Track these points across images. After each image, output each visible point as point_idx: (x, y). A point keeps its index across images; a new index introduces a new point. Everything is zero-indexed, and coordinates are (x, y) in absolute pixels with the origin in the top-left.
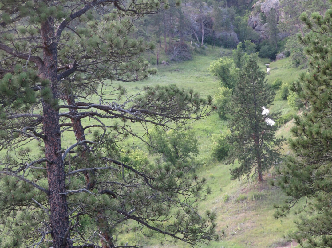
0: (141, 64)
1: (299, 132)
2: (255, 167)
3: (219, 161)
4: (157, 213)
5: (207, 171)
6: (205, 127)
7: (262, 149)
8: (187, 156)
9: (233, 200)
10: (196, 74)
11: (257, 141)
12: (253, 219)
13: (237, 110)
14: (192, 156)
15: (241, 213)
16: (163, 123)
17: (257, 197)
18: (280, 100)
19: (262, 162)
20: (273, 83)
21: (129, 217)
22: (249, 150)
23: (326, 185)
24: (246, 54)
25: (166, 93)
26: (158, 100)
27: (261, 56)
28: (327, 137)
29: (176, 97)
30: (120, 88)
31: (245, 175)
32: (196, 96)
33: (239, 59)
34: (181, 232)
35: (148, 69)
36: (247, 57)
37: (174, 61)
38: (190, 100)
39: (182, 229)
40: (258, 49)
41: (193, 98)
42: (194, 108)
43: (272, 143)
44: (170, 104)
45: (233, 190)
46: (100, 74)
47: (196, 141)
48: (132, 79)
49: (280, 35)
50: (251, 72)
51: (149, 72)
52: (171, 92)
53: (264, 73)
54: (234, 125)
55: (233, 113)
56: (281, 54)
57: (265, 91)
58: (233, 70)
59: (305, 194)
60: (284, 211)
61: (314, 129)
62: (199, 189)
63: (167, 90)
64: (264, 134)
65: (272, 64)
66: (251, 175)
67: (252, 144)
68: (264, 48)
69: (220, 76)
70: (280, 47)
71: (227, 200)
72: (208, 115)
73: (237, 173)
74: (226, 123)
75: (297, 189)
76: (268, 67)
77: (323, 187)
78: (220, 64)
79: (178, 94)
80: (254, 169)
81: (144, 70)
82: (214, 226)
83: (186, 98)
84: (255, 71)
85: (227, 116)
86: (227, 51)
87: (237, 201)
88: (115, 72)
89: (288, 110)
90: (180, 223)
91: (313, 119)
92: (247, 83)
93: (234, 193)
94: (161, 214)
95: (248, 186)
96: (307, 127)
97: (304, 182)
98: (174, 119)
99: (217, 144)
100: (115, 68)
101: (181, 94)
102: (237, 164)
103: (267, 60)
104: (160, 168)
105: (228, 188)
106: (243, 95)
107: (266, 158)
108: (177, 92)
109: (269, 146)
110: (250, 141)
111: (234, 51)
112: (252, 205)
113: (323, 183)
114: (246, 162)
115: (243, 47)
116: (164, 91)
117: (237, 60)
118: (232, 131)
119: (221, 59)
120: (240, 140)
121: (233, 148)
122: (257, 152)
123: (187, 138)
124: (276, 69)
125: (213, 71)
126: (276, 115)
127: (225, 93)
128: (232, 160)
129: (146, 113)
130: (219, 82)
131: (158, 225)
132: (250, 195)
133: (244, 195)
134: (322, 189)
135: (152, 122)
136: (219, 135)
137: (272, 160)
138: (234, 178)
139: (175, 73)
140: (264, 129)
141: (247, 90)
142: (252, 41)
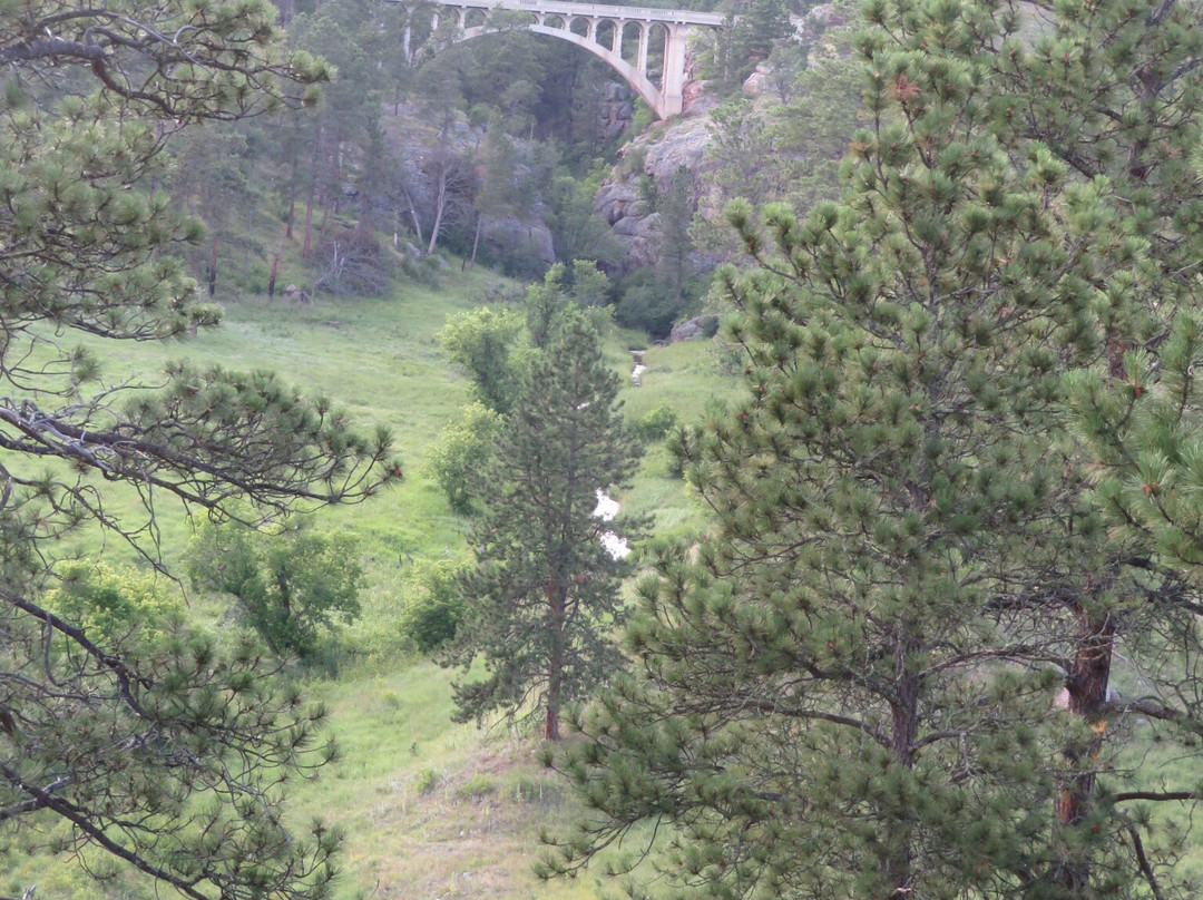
0: (167, 284)
1: (662, 597)
2: (538, 691)
3: (424, 651)
4: (142, 802)
5: (378, 679)
6: (396, 529)
7: (572, 633)
8: (320, 618)
9: (450, 789)
10: (394, 348)
11: (558, 604)
12: (506, 863)
13: (508, 488)
14: (335, 621)
15: (468, 836)
16: (211, 497)
17: (530, 793)
18: (660, 476)
19: (565, 677)
20: (648, 417)
21: (44, 801)
22: (527, 630)
23: (726, 791)
24: (571, 304)
25: (236, 399)
26: (206, 416)
27: (622, 321)
28: (752, 631)
29: (269, 418)
30: (79, 356)
31: (502, 711)
32: (337, 421)
33: (547, 317)
34: (216, 880)
35: (190, 307)
36: (575, 314)
37: (326, 290)
38: (314, 435)
39: (220, 868)
40: (614, 296)
41: (327, 427)
42: (325, 463)
43: (608, 617)
44: (244, 438)
45: (455, 758)
46: (18, 297)
47: (356, 572)
48: (131, 330)
49: (695, 260)
50: (572, 370)
51: (196, 316)
52: (254, 396)
53: (617, 380)
54: (488, 538)
55: (490, 498)
56: (690, 325)
57: (611, 439)
58: (521, 353)
59: (650, 811)
60: (570, 859)
61: (714, 597)
62: (299, 740)
63: (240, 388)
64: (585, 583)
65: (654, 352)
66: (520, 714)
67: (540, 611)
68: (637, 295)
69: (474, 365)
70: (689, 299)
71: (430, 786)
72: (368, 493)
73: (474, 702)
74: (467, 525)
75: (625, 791)
76: (638, 360)
77: (714, 796)
78: (479, 327)
79: (274, 407)
80: (534, 695)
81: (178, 306)
82: (330, 875)
83: (304, 423)
84: (585, 368)
85: (474, 503)
86: (510, 285)
87: (462, 796)
88: (75, 298)
89: (682, 513)
90: (214, 850)
91: (718, 562)
92: (554, 403)
93: (454, 766)
94: (155, 808)
95: (505, 749)
96: (690, 587)
97: (652, 767)
98: (249, 490)
99: (426, 593)
100: (78, 285)
101: (286, 409)
102: (481, 670)
103: (641, 337)
104: (177, 651)
105: (438, 746)
106: (535, 442)
107: (580, 665)
108: (274, 398)
109: (595, 625)
110: (537, 600)
111: (533, 288)
112: (508, 815)
113: (716, 784)
114: (512, 667)
115: (566, 281)
116: (231, 389)
117: (538, 322)
118: (481, 558)
119: (486, 310)
120: (502, 591)
121: (475, 613)
122: (553, 638)
123: (326, 558)
124: (666, 370)
125: (452, 346)
126: (634, 525)
127: (481, 426)
128: (464, 656)
129: (158, 453)
130: (467, 385)
131: (141, 845)
132: (506, 781)
133: (489, 778)
134: (710, 802)
135: (174, 488)
136: (437, 564)
137: (599, 674)
138: (464, 717)
139: (322, 332)
140: (587, 565)
141: (551, 428)
142: (600, 266)
